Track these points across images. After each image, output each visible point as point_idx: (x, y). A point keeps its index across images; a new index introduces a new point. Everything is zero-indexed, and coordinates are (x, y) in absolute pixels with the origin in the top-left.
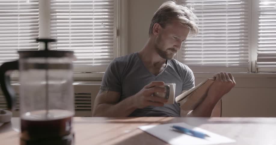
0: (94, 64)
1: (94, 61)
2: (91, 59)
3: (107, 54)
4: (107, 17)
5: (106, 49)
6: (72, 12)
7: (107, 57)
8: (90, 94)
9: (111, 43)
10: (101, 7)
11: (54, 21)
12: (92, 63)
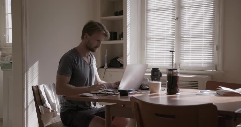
0: (203, 65)
1: (203, 64)
2: (201, 63)
3: (211, 60)
4: (212, 39)
5: (211, 57)
6: (192, 37)
7: (211, 62)
8: (198, 82)
9: (213, 54)
10: (208, 34)
11: (183, 42)
12: (201, 65)
